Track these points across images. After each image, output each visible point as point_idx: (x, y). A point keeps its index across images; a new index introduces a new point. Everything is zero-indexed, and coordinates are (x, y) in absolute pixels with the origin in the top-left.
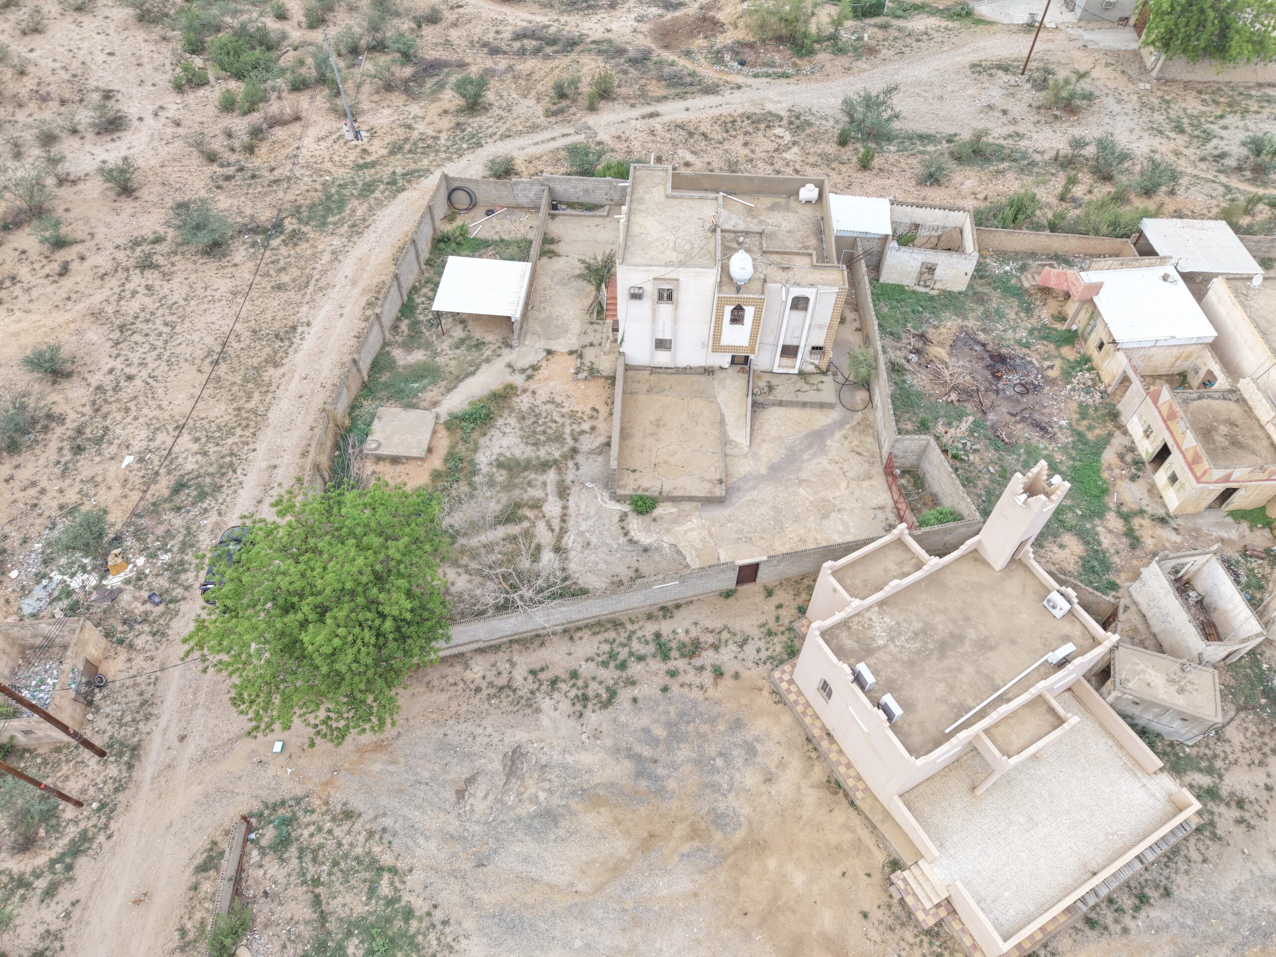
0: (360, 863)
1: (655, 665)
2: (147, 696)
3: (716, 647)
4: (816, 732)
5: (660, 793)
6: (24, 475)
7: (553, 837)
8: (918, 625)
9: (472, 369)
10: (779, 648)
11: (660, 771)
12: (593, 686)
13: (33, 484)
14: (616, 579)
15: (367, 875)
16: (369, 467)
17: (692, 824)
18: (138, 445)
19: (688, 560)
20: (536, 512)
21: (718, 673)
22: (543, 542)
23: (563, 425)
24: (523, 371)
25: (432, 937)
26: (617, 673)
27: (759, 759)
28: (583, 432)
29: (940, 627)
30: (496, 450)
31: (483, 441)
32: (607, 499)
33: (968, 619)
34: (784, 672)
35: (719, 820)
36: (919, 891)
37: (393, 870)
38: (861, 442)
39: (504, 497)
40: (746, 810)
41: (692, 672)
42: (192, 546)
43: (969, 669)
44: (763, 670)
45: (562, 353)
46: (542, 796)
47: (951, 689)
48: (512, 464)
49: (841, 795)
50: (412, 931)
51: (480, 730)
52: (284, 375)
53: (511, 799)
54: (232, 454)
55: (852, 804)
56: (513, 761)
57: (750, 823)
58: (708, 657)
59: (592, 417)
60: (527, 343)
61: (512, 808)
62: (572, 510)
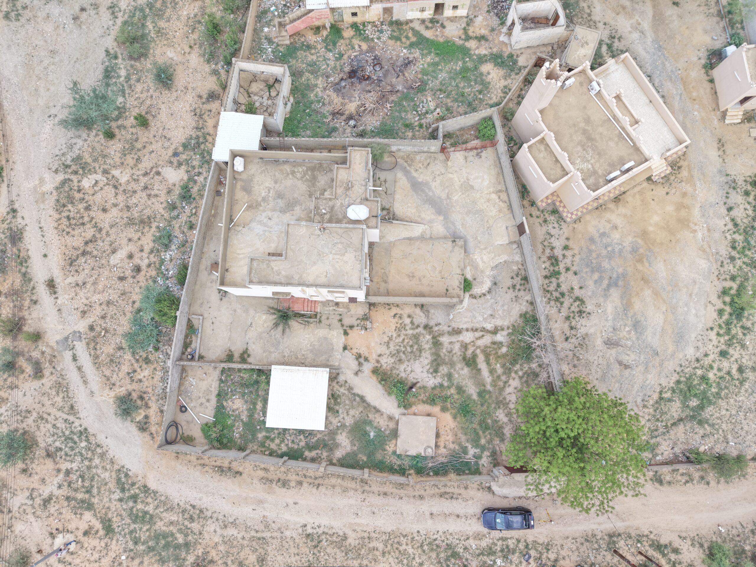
0: (657, 408)
1: (562, 278)
2: (583, 540)
3: (552, 249)
4: (595, 205)
5: (624, 275)
7: (645, 323)
8: (579, 148)
9: (358, 399)
10: (552, 218)
11: (615, 276)
12: (573, 308)
14: (514, 299)
15: (663, 404)
16: (442, 451)
17: (637, 262)
19: (501, 261)
20: (469, 346)
21: (566, 248)
22: (490, 341)
23: (406, 335)
24: (360, 364)
25: (686, 370)
26: (567, 297)
27: (607, 231)
28: (412, 323)
29: (580, 138)
30: (425, 375)
31: (419, 384)
32: (462, 306)
33: (574, 125)
34: (567, 216)
35: (634, 250)
36: (660, 171)
37: (661, 393)
38: (420, 162)
39: (459, 366)
40: (630, 238)
41: (566, 260)
42: (491, 549)
43: (601, 129)
44: (564, 226)
45: (346, 340)
46: (627, 329)
47: (611, 139)
48: (434, 364)
49: (620, 197)
50: (684, 379)
51: (596, 362)
53: (629, 343)
55: (624, 193)
56: (612, 344)
57: (635, 237)
58: (558, 252)
59: (400, 318)
60: (337, 364)
61: (633, 343)
62: (470, 326)
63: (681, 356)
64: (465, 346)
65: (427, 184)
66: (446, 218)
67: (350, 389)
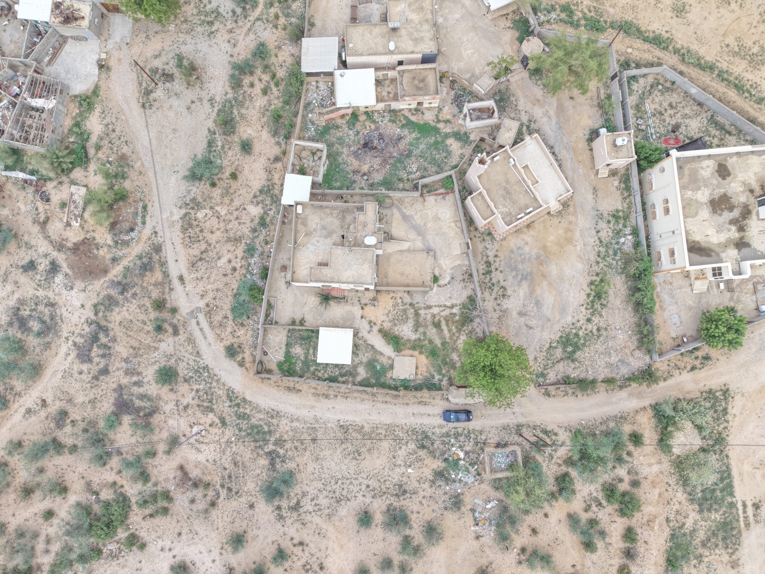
0: (548, 353)
1: (493, 275)
2: (502, 428)
3: (488, 257)
4: (515, 229)
5: (531, 273)
7: (542, 302)
8: (502, 199)
9: (370, 347)
11: (525, 273)
12: (499, 293)
15: (551, 350)
16: (420, 376)
17: (539, 265)
19: (456, 264)
20: (436, 316)
21: (496, 256)
22: (449, 312)
23: (399, 309)
24: (371, 327)
25: (566, 330)
26: (496, 286)
27: (522, 246)
28: (402, 302)
29: (502, 193)
30: (410, 333)
31: (405, 338)
32: (432, 292)
33: (499, 184)
34: (496, 237)
35: (538, 257)
36: (555, 208)
37: (551, 343)
38: (407, 203)
39: (430, 327)
40: (535, 250)
41: (496, 264)
42: (448, 433)
44: (495, 243)
45: (363, 312)
46: (532, 305)
48: (416, 326)
49: (531, 225)
50: (565, 335)
51: (512, 325)
52: (368, 423)
53: (533, 314)
54: (407, 432)
55: (533, 222)
56: (522, 314)
57: (539, 249)
58: (491, 259)
59: (395, 299)
60: (358, 326)
61: (535, 313)
62: (437, 304)
63: (563, 321)
64: (434, 316)
65: (412, 216)
66: (424, 238)
67: (365, 341)
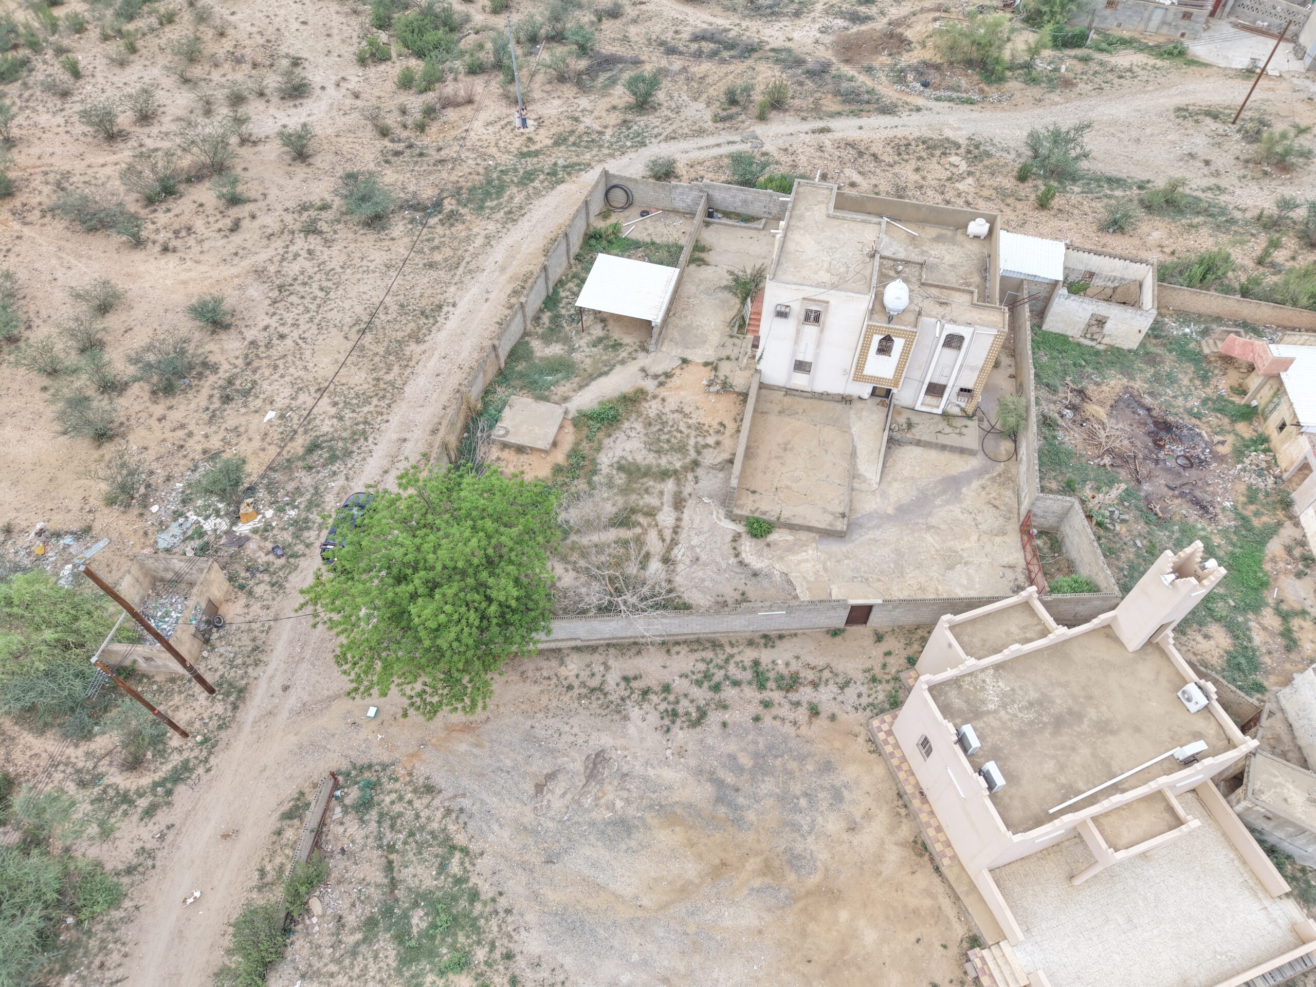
0: (435, 838)
1: (750, 692)
2: (259, 643)
3: (815, 685)
4: (909, 789)
5: (738, 822)
6: (176, 416)
7: (624, 847)
8: (1033, 695)
9: (606, 369)
10: (881, 696)
11: (741, 800)
12: (684, 703)
13: (183, 426)
14: (720, 599)
15: (440, 851)
16: (495, 453)
17: (766, 860)
18: (280, 402)
19: (798, 591)
20: (650, 519)
21: (814, 712)
22: (652, 550)
23: (688, 436)
24: (656, 377)
25: (494, 923)
26: (710, 694)
27: (844, 806)
28: (707, 446)
29: (1058, 701)
30: (619, 453)
31: (607, 442)
32: (722, 517)
33: (1090, 697)
34: (884, 722)
35: (795, 860)
36: (996, 973)
37: (465, 851)
38: (999, 494)
39: (620, 501)
40: (823, 856)
41: (787, 706)
42: (318, 506)
43: (1085, 751)
44: (861, 716)
45: (697, 364)
46: (619, 804)
47: (1062, 767)
48: (633, 468)
49: (926, 858)
50: (476, 913)
51: (567, 728)
52: (424, 352)
53: (588, 801)
54: (366, 422)
55: (937, 869)
56: (595, 764)
57: (827, 870)
58: (805, 694)
59: (718, 432)
60: (664, 349)
61: (588, 811)
62: (685, 523)
63: (530, 917)
64: (651, 513)
65: (957, 499)
67: (623, 362)
